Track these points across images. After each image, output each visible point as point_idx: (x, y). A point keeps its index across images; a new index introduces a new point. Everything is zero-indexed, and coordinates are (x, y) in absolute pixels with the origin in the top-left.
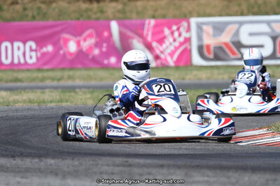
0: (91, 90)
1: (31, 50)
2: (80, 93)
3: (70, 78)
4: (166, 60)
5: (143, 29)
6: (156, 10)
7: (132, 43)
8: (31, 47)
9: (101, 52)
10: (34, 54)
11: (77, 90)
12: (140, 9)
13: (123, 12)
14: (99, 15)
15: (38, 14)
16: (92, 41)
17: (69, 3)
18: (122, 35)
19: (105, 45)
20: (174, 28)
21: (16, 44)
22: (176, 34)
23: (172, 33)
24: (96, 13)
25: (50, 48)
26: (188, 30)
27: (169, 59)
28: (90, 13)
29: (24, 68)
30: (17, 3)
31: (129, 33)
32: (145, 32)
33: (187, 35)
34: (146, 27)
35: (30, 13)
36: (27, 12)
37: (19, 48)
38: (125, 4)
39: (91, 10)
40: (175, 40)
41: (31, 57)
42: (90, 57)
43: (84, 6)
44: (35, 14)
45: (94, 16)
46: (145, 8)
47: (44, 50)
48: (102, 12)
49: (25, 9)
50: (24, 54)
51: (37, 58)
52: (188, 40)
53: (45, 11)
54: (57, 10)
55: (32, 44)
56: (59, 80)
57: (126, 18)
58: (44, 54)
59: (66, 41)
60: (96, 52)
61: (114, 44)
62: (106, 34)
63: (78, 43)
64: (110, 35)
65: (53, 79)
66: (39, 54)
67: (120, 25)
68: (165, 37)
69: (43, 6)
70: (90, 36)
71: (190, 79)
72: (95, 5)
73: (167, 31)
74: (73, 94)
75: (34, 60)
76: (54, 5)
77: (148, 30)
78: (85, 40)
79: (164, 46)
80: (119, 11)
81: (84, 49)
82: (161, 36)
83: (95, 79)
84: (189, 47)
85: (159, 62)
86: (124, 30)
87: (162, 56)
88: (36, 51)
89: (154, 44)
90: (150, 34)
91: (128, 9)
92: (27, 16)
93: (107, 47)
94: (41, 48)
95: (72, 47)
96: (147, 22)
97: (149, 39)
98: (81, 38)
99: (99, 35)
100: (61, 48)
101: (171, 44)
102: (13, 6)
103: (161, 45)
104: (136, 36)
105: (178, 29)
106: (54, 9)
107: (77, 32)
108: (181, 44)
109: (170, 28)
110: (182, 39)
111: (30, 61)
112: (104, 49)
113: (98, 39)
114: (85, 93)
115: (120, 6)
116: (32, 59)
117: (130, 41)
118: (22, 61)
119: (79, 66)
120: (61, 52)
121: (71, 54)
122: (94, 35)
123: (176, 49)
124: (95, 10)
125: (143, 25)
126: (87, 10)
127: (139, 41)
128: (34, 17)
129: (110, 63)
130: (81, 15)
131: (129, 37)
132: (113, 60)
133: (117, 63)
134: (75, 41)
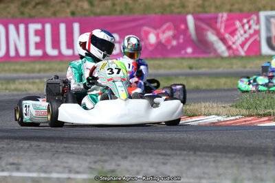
4: (237, 50)
5: (216, 22)
6: (232, 5)
7: (206, 35)
9: (179, 43)
10: (117, 46)
12: (218, 3)
13: (203, 6)
14: (180, 10)
15: (126, 9)
16: (170, 33)
18: (197, 28)
19: (182, 37)
20: (245, 21)
22: (247, 27)
23: (243, 25)
24: (178, 8)
26: (258, 22)
27: (240, 49)
28: (173, 8)
31: (204, 26)
32: (218, 25)
33: (257, 27)
34: (219, 20)
35: (118, 8)
36: (115, 7)
39: (173, 5)
40: (245, 32)
42: (169, 47)
44: (123, 9)
45: (176, 11)
46: (223, 3)
48: (183, 6)
49: (114, 5)
52: (257, 32)
53: (131, 6)
54: (143, 5)
55: (116, 36)
57: (206, 12)
59: (147, 33)
61: (190, 36)
62: (183, 27)
63: (157, 36)
64: (187, 28)
67: (196, 19)
68: (236, 30)
69: (130, 2)
70: (168, 29)
71: (251, 68)
73: (238, 24)
75: (118, 51)
76: (140, 0)
77: (221, 22)
78: (164, 32)
79: (236, 37)
80: (199, 6)
81: (163, 41)
82: (233, 28)
83: (165, 68)
84: (258, 39)
85: (231, 51)
86: (199, 23)
87: (234, 47)
88: (119, 42)
89: (227, 36)
90: (223, 26)
91: (207, 3)
92: (115, 10)
93: (184, 39)
95: (152, 39)
96: (220, 15)
97: (222, 30)
98: (160, 31)
99: (176, 28)
100: (142, 40)
101: (242, 36)
102: (103, 2)
103: (233, 36)
104: (211, 29)
105: (248, 22)
106: (140, 4)
107: (156, 26)
108: (251, 36)
109: (241, 21)
110: (251, 31)
112: (181, 41)
113: (176, 32)
116: (116, 50)
117: (205, 33)
119: (159, 56)
121: (151, 45)
122: (172, 27)
123: (247, 40)
124: (177, 5)
125: (216, 18)
126: (170, 5)
127: (213, 34)
128: (121, 12)
129: (186, 53)
130: (165, 10)
131: (203, 30)
132: (189, 50)
133: (193, 53)
134: (154, 34)
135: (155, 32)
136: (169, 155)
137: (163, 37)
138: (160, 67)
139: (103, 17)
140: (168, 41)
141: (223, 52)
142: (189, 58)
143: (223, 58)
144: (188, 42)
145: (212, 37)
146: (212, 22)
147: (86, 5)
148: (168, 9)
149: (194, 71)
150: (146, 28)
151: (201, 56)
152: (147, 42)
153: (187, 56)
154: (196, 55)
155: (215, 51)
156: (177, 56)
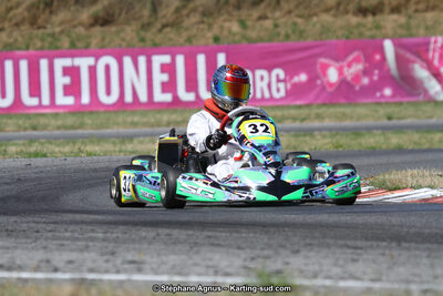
0: (334, 132)
1: (279, 80)
2: (318, 137)
3: (319, 117)
5: (427, 50)
7: (413, 69)
8: (278, 76)
9: (371, 81)
10: (282, 85)
11: (316, 133)
12: (430, 23)
13: (407, 27)
14: (374, 32)
15: (294, 32)
16: (358, 67)
17: (335, 16)
18: (398, 58)
19: (376, 72)
21: (259, 73)
24: (371, 29)
25: (303, 77)
28: (363, 29)
29: (270, 104)
30: (265, 18)
31: (409, 55)
32: (430, 54)
34: (432, 46)
36: (279, 29)
37: (262, 78)
38: (410, 17)
39: (364, 26)
41: (278, 90)
42: (357, 88)
43: (354, 20)
44: (290, 32)
45: (368, 33)
46: (437, 22)
47: (296, 79)
48: (378, 27)
49: (276, 26)
50: (269, 86)
51: (287, 92)
53: (302, 28)
54: (318, 26)
55: (280, 72)
56: (303, 120)
57: (411, 36)
58: (295, 86)
59: (325, 67)
60: (365, 81)
61: (389, 70)
62: (378, 57)
63: (340, 71)
64: (384, 58)
65: (294, 119)
66: (289, 86)
67: (397, 45)
69: (300, 21)
70: (357, 60)
72: (370, 19)
74: (307, 138)
75: (282, 93)
76: (315, 19)
77: (434, 51)
78: (349, 66)
80: (401, 26)
81: (349, 78)
83: (352, 118)
86: (402, 52)
88: (284, 81)
90: (437, 55)
91: (413, 22)
92: (278, 34)
93: (379, 75)
94: (292, 77)
95: (333, 75)
96: (433, 40)
97: (436, 62)
98: (345, 63)
99: (368, 59)
100: (318, 77)
102: (261, 22)
104: (418, 60)
106: (315, 24)
107: (339, 56)
111: (277, 95)
112: (376, 78)
113: (367, 65)
114: (324, 137)
115: (402, 19)
116: (280, 92)
117: (411, 65)
118: (267, 95)
119: (343, 101)
120: (319, 82)
121: (331, 85)
122: (362, 58)
124: (369, 26)
125: (428, 44)
127: (422, 67)
128: (287, 36)
129: (383, 96)
130: (351, 33)
131: (409, 61)
132: (388, 92)
133: (393, 96)
134: (336, 67)
135: (338, 65)
136: (361, 248)
137: (350, 73)
138: (344, 116)
139: (260, 44)
140: (357, 78)
141: (436, 93)
142: (387, 103)
143: (437, 103)
144: (386, 79)
145: (421, 72)
146: (421, 51)
147: (235, 27)
148: (356, 31)
149: (394, 122)
150: (323, 60)
151: (405, 100)
152: (325, 80)
153: (383, 100)
154: (398, 99)
155: (426, 91)
156: (370, 100)
